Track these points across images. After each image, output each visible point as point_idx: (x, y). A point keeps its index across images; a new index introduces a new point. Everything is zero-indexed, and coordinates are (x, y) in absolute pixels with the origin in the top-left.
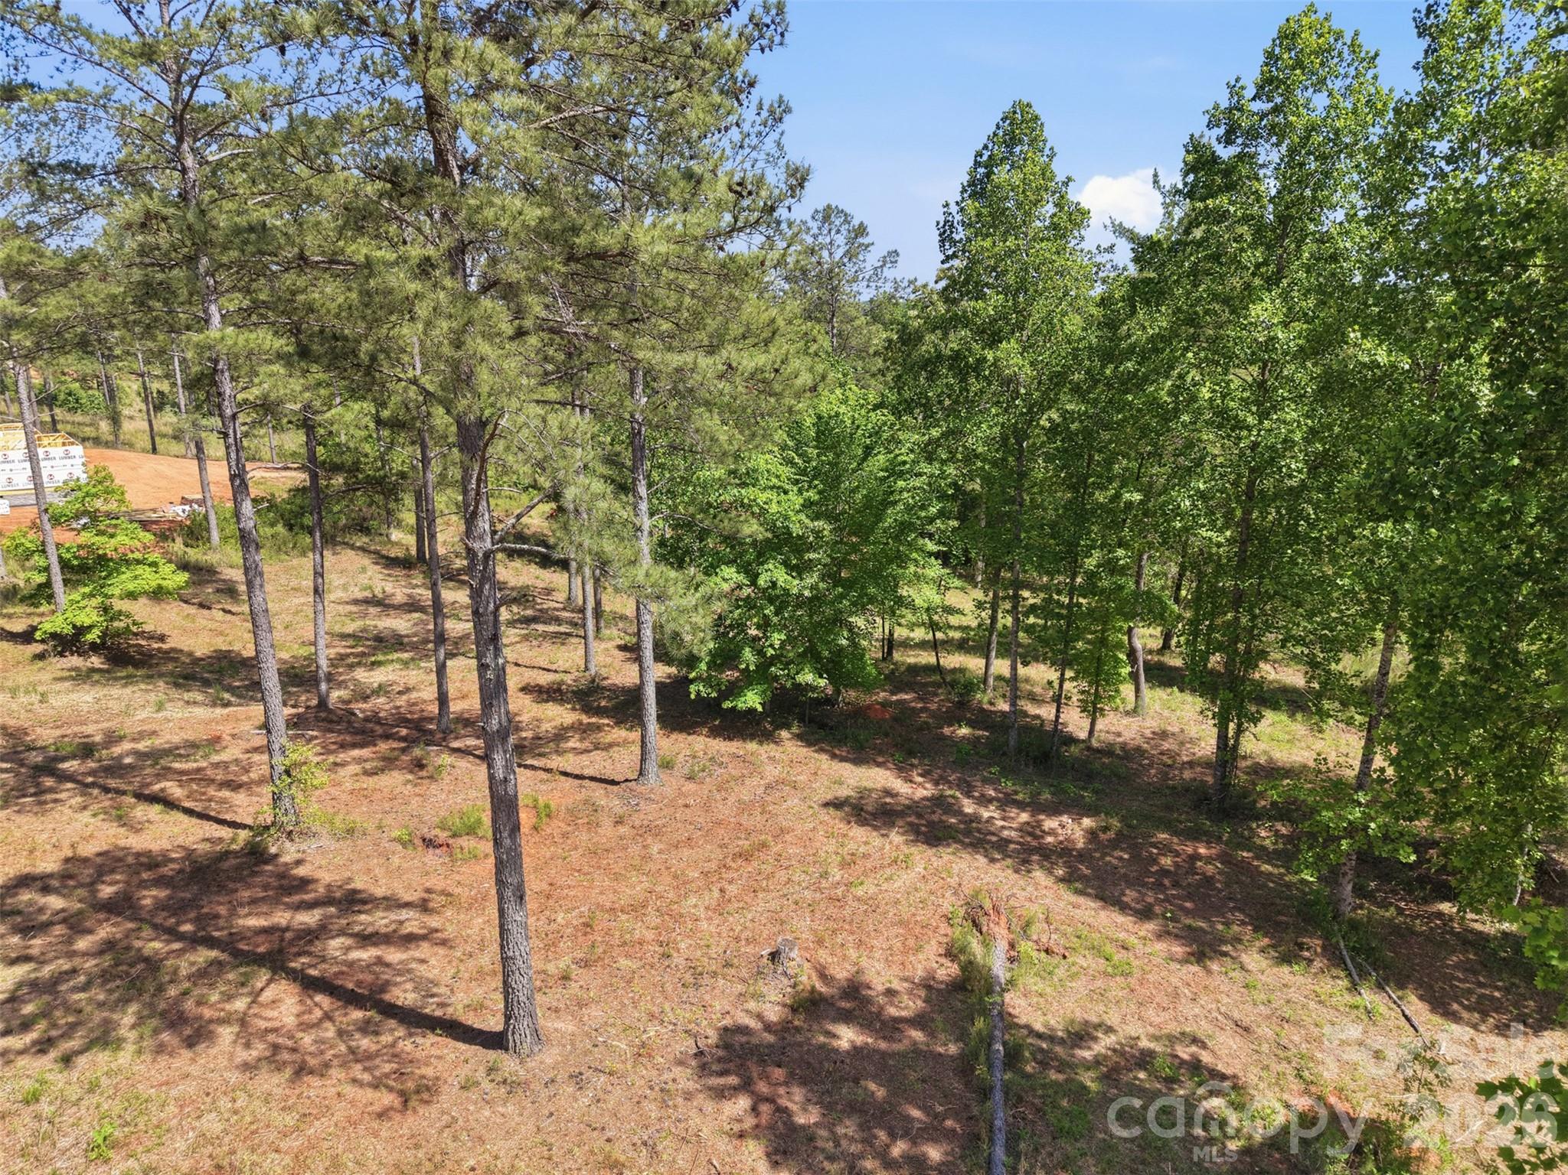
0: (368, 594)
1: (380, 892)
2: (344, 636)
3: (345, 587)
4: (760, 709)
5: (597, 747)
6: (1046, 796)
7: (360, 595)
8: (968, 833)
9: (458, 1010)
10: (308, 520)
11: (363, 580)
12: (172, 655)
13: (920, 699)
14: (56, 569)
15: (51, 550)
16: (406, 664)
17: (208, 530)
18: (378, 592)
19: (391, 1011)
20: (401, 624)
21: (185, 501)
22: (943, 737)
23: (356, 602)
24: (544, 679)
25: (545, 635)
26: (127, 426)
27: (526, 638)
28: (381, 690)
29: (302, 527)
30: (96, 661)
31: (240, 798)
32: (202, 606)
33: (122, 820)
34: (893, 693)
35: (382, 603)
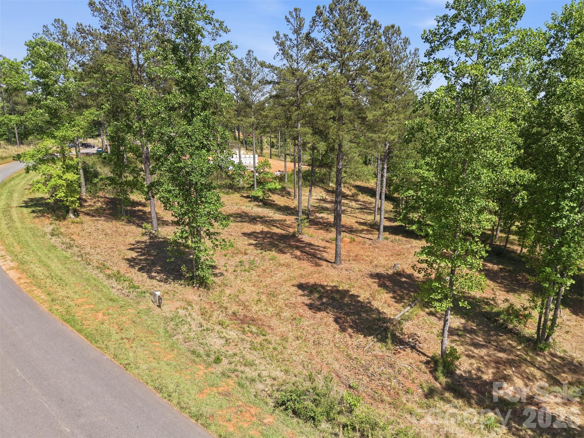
0: (322, 198)
1: (316, 244)
2: (314, 206)
3: (316, 196)
4: (415, 230)
5: (370, 234)
7: (319, 198)
9: (328, 259)
10: (309, 178)
11: (321, 195)
12: (276, 205)
14: (255, 181)
15: (255, 177)
16: (328, 214)
17: (285, 178)
18: (324, 198)
19: (316, 257)
20: (328, 206)
21: (279, 171)
23: (318, 199)
24: (362, 221)
25: (366, 212)
26: (264, 151)
27: (360, 212)
28: (322, 218)
29: (307, 180)
30: (261, 204)
31: (290, 229)
32: (282, 196)
33: (270, 228)
35: (324, 200)
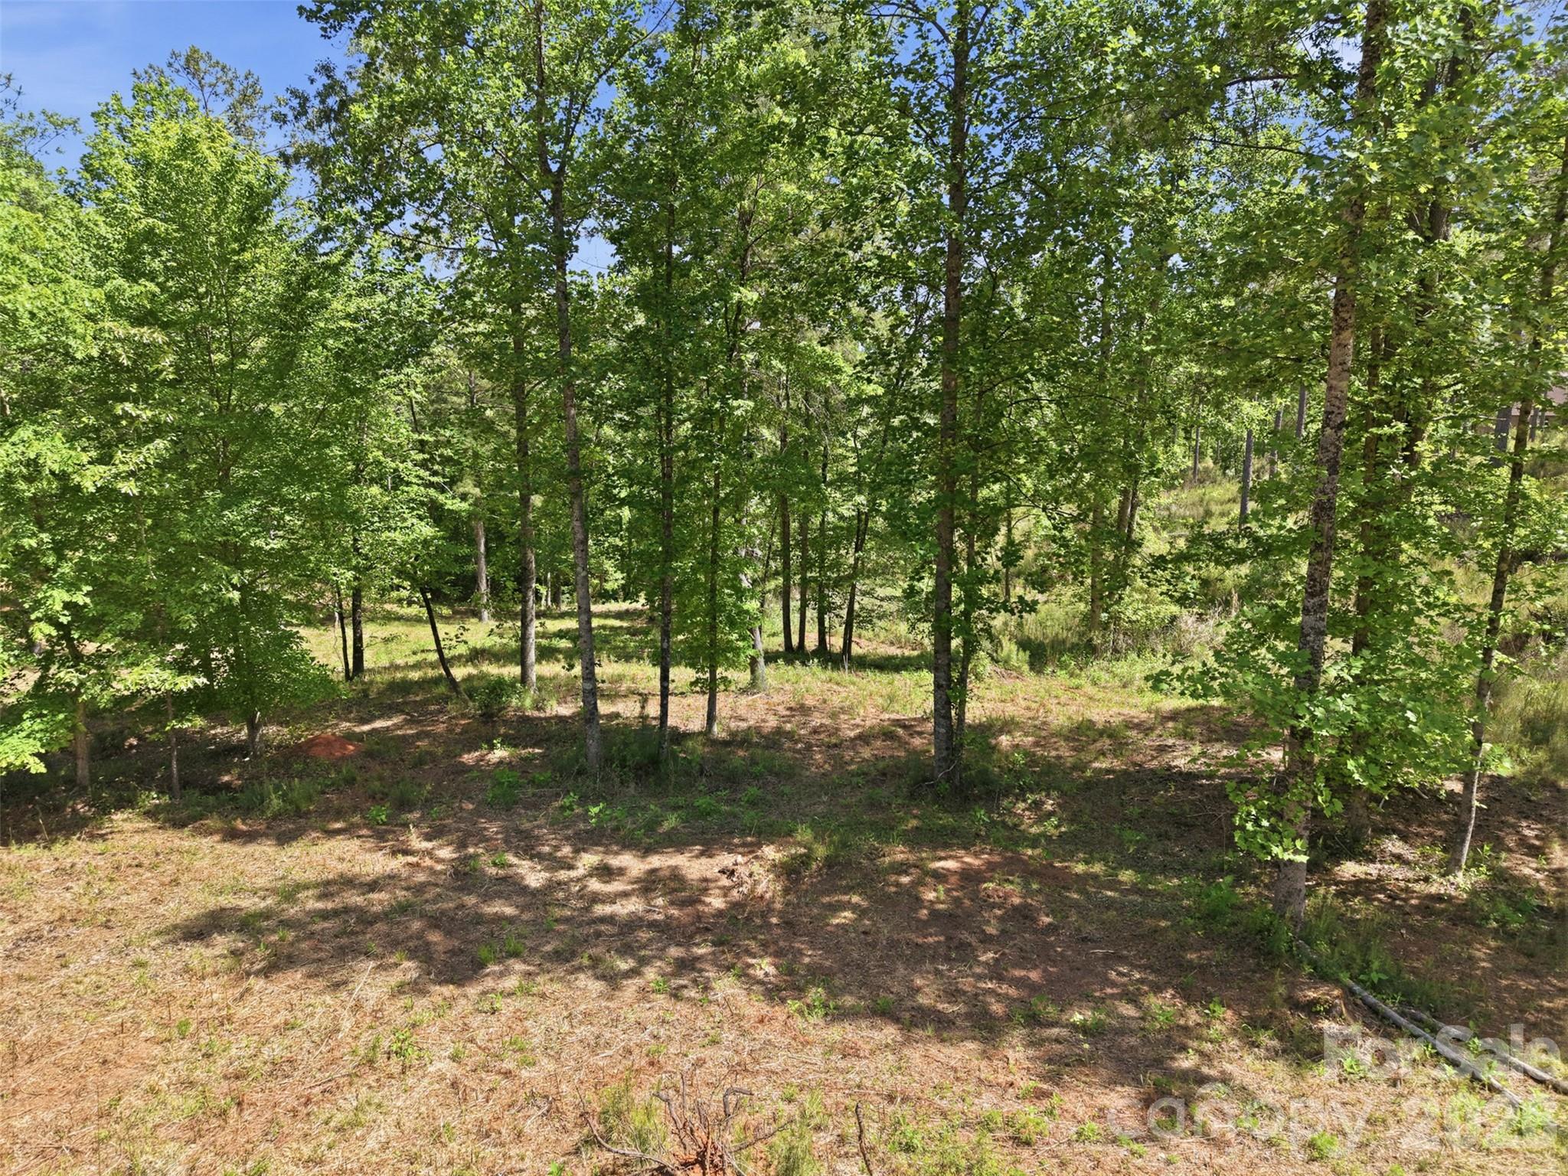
4: (38, 767)
6: (671, 822)
8: (543, 929)
13: (411, 722)
22: (465, 769)
34: (363, 721)
